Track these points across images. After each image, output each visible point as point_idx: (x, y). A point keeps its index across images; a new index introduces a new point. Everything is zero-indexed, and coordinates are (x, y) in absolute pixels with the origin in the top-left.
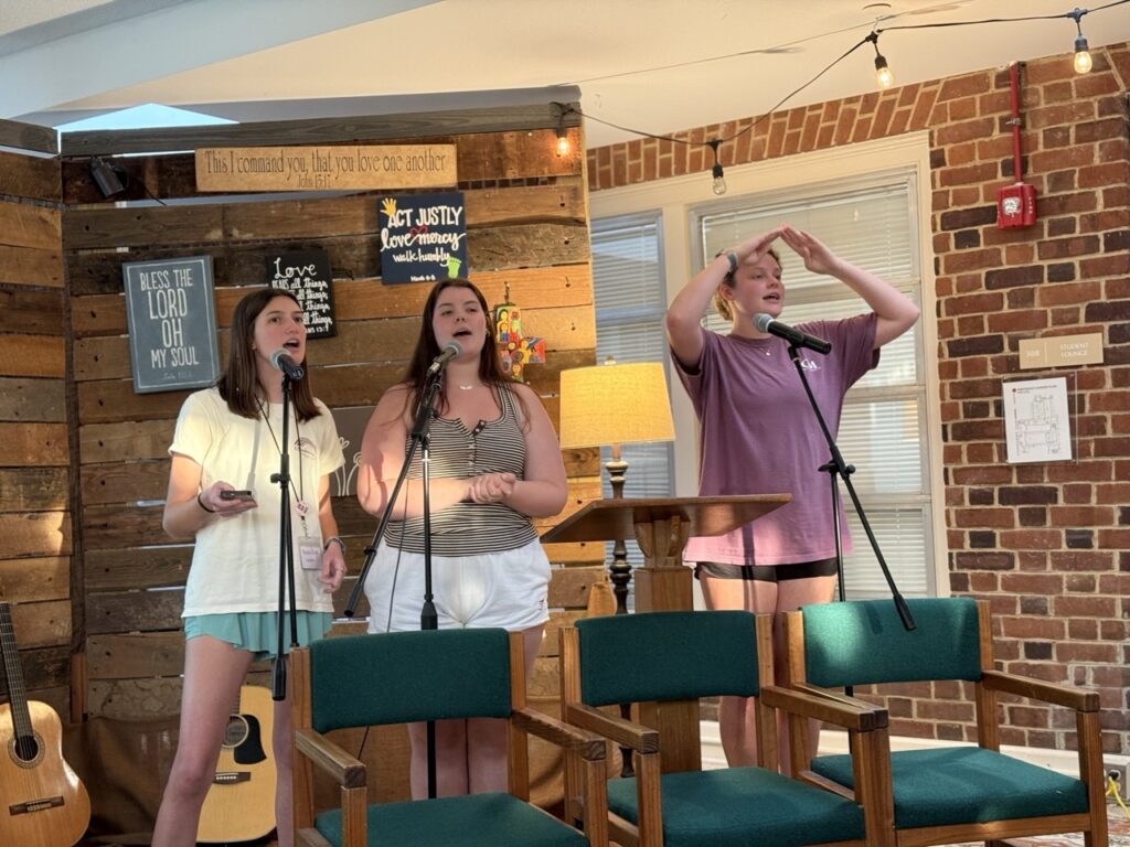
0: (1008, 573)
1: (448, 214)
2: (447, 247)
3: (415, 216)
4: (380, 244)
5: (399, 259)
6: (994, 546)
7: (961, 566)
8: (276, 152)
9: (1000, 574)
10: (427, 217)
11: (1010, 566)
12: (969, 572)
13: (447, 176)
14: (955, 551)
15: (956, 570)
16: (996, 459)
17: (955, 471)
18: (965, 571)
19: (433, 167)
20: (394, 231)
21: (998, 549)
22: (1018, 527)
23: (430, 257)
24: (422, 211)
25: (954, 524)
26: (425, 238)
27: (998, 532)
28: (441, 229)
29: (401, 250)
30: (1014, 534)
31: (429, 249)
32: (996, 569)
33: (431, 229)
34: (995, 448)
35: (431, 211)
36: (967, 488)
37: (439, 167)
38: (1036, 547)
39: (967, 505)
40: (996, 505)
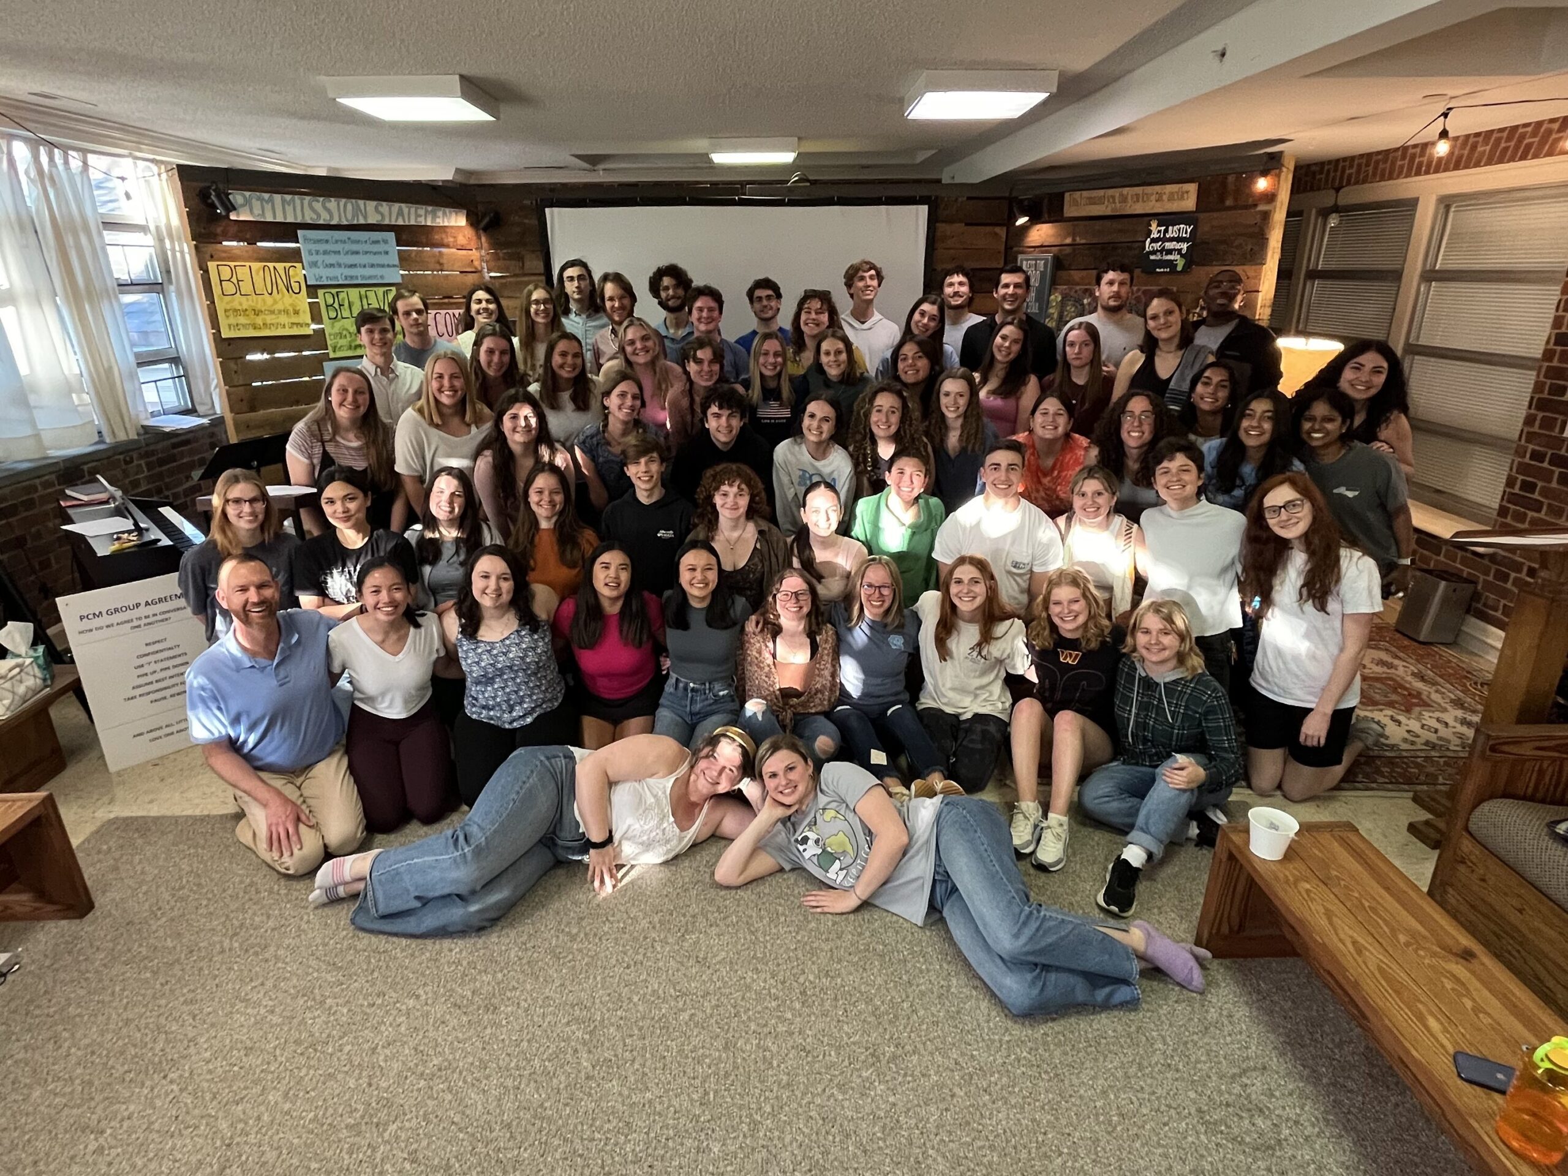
0: (1536, 515)
1: (1185, 230)
2: (1179, 251)
3: (1166, 231)
4: (1144, 248)
5: (1152, 257)
6: (1533, 493)
7: (1509, 502)
8: (1101, 193)
9: (1530, 514)
10: (1173, 232)
11: (1539, 511)
12: (1512, 507)
13: (1189, 203)
14: (1508, 490)
15: (1505, 503)
16: (1557, 430)
17: (1528, 433)
18: (1509, 505)
19: (1182, 198)
20: (1154, 241)
21: (1536, 496)
22: (1554, 484)
23: (1170, 257)
24: (1170, 228)
25: (1514, 470)
26: (1169, 245)
27: (1540, 484)
28: (1179, 240)
29: (1154, 252)
30: (1549, 489)
31: (1170, 252)
32: (1529, 509)
33: (1172, 240)
34: (1559, 422)
35: (1176, 228)
36: (1531, 447)
37: (1187, 198)
38: (1561, 502)
39: (1527, 460)
40: (1545, 465)
